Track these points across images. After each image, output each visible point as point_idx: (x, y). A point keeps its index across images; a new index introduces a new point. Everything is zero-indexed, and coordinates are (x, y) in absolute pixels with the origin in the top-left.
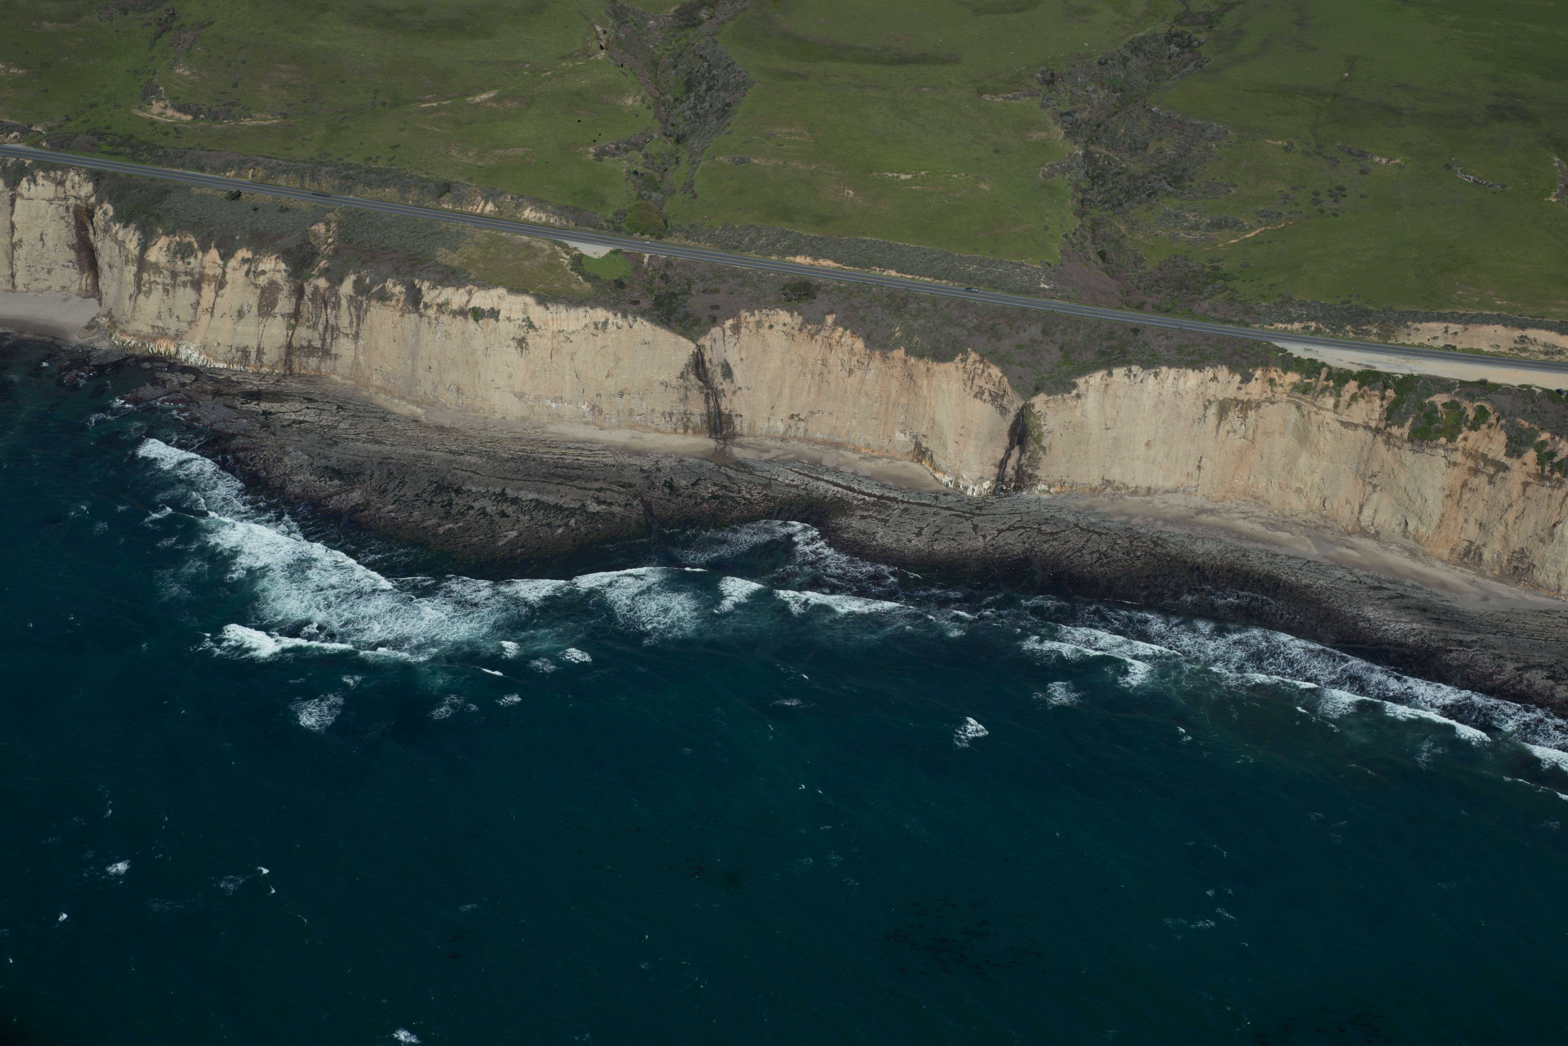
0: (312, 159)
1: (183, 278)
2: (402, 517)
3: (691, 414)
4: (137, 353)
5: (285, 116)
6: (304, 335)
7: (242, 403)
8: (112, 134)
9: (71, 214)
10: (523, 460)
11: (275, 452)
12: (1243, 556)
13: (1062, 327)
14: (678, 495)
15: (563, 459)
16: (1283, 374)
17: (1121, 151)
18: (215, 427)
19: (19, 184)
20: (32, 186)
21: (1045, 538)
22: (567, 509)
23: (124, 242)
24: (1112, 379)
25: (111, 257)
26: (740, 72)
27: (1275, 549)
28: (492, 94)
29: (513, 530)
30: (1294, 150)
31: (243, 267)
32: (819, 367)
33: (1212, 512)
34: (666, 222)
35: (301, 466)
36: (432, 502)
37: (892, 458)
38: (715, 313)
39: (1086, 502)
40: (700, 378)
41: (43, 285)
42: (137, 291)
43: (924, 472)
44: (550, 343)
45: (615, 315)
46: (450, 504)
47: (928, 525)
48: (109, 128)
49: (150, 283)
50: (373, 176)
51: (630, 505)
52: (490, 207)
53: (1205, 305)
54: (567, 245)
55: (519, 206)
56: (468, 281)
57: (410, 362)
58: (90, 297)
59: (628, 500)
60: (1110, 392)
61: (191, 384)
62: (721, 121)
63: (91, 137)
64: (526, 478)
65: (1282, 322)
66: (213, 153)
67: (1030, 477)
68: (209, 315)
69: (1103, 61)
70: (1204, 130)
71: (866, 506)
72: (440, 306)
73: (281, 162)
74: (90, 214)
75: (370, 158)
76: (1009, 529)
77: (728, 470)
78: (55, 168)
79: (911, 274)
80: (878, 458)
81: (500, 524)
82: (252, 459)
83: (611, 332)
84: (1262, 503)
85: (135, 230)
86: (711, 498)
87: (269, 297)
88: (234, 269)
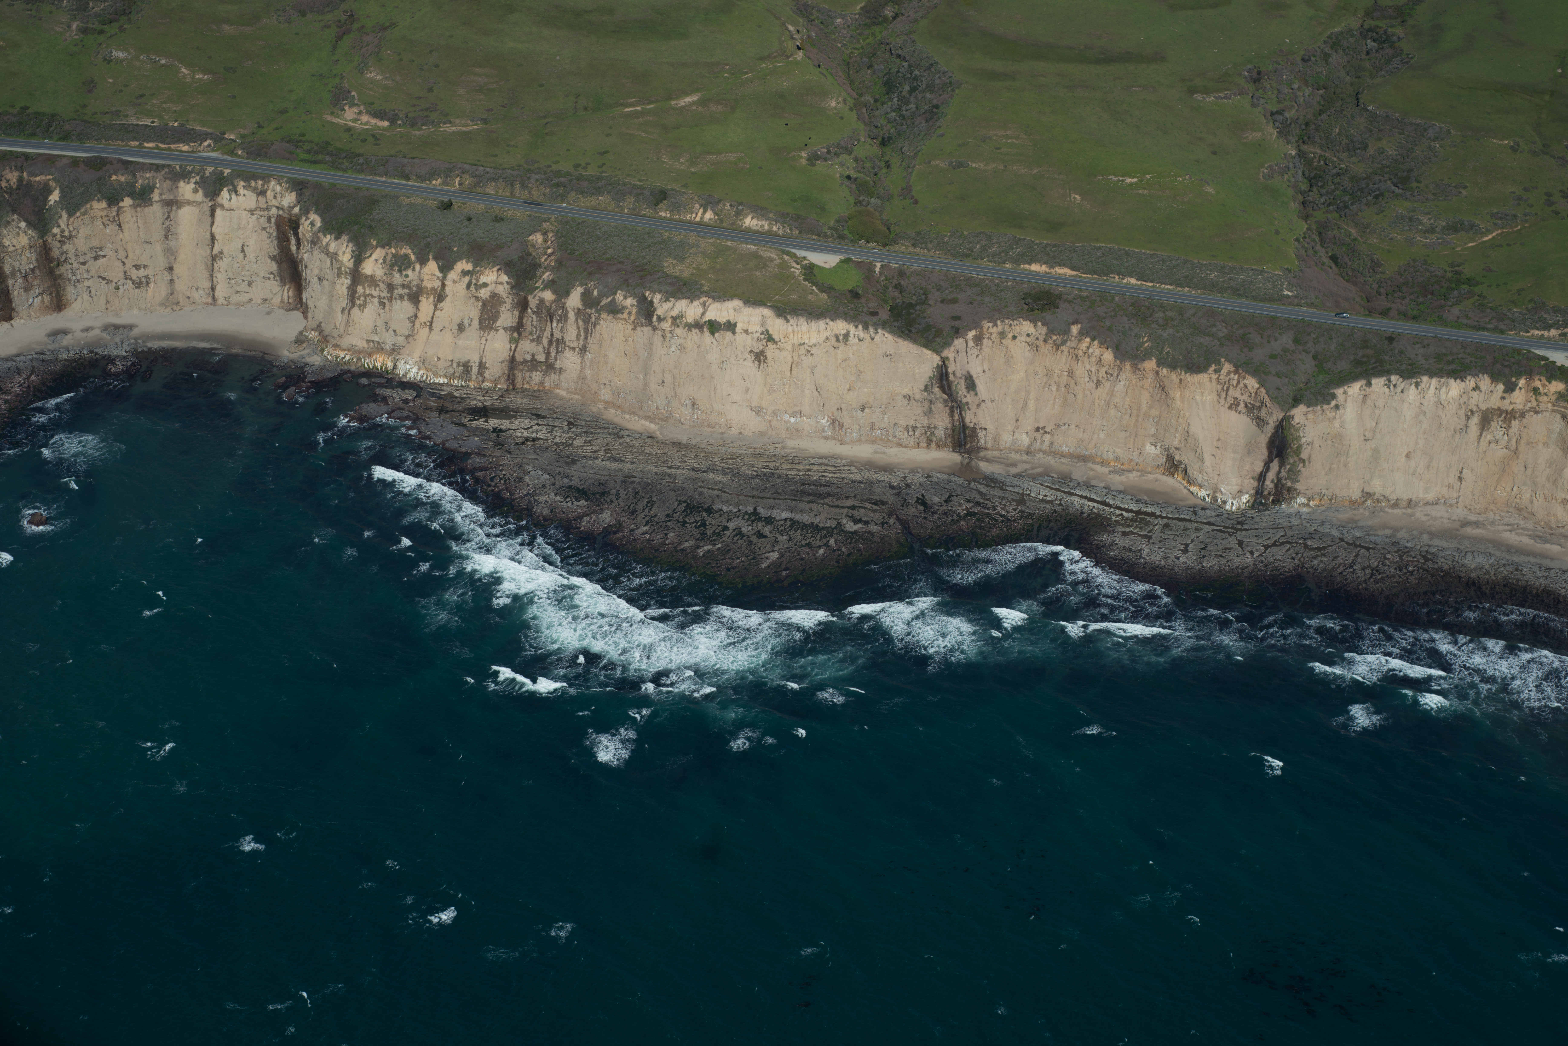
0: (520, 166)
1: (400, 291)
2: (657, 538)
3: (935, 428)
4: (353, 368)
5: (485, 121)
6: (528, 349)
7: (470, 420)
8: (307, 141)
9: (273, 224)
10: (769, 476)
11: (515, 472)
12: (1517, 570)
13: (1314, 336)
14: (933, 513)
15: (808, 475)
16: (1547, 383)
17: (1338, 152)
18: (447, 445)
19: (219, 194)
20: (234, 196)
21: (1313, 553)
22: (823, 528)
23: (336, 254)
24: (1371, 389)
25: (321, 270)
26: (944, 73)
27: (1547, 563)
28: (695, 97)
29: (773, 551)
30: (1520, 149)
31: (463, 279)
32: (1065, 379)
33: (1476, 524)
34: (889, 229)
35: (544, 486)
36: (685, 522)
37: (1142, 471)
38: (957, 323)
39: (1347, 515)
40: (944, 392)
41: (244, 298)
42: (350, 305)
43: (1178, 485)
44: (789, 356)
45: (856, 327)
46: (704, 524)
47: (1192, 541)
48: (304, 135)
49: (365, 296)
50: (585, 184)
51: (886, 523)
52: (709, 215)
53: (1456, 311)
54: (795, 254)
55: (738, 213)
56: (702, 293)
57: (641, 376)
58: (293, 310)
59: (884, 518)
60: (1369, 402)
61: (413, 400)
62: (931, 123)
63: (288, 145)
64: (775, 496)
65: (1538, 329)
66: (416, 161)
67: (1289, 490)
68: (427, 329)
69: (1307, 58)
70: (1425, 130)
71: (1125, 522)
72: (674, 319)
73: (488, 169)
74: (294, 225)
75: (579, 165)
76: (1274, 544)
77: (979, 486)
78: (255, 177)
79: (1151, 282)
80: (1128, 471)
81: (759, 545)
82: (492, 479)
83: (853, 345)
84: (1526, 515)
85: (348, 242)
86: (967, 515)
87: (491, 311)
88: (454, 282)
